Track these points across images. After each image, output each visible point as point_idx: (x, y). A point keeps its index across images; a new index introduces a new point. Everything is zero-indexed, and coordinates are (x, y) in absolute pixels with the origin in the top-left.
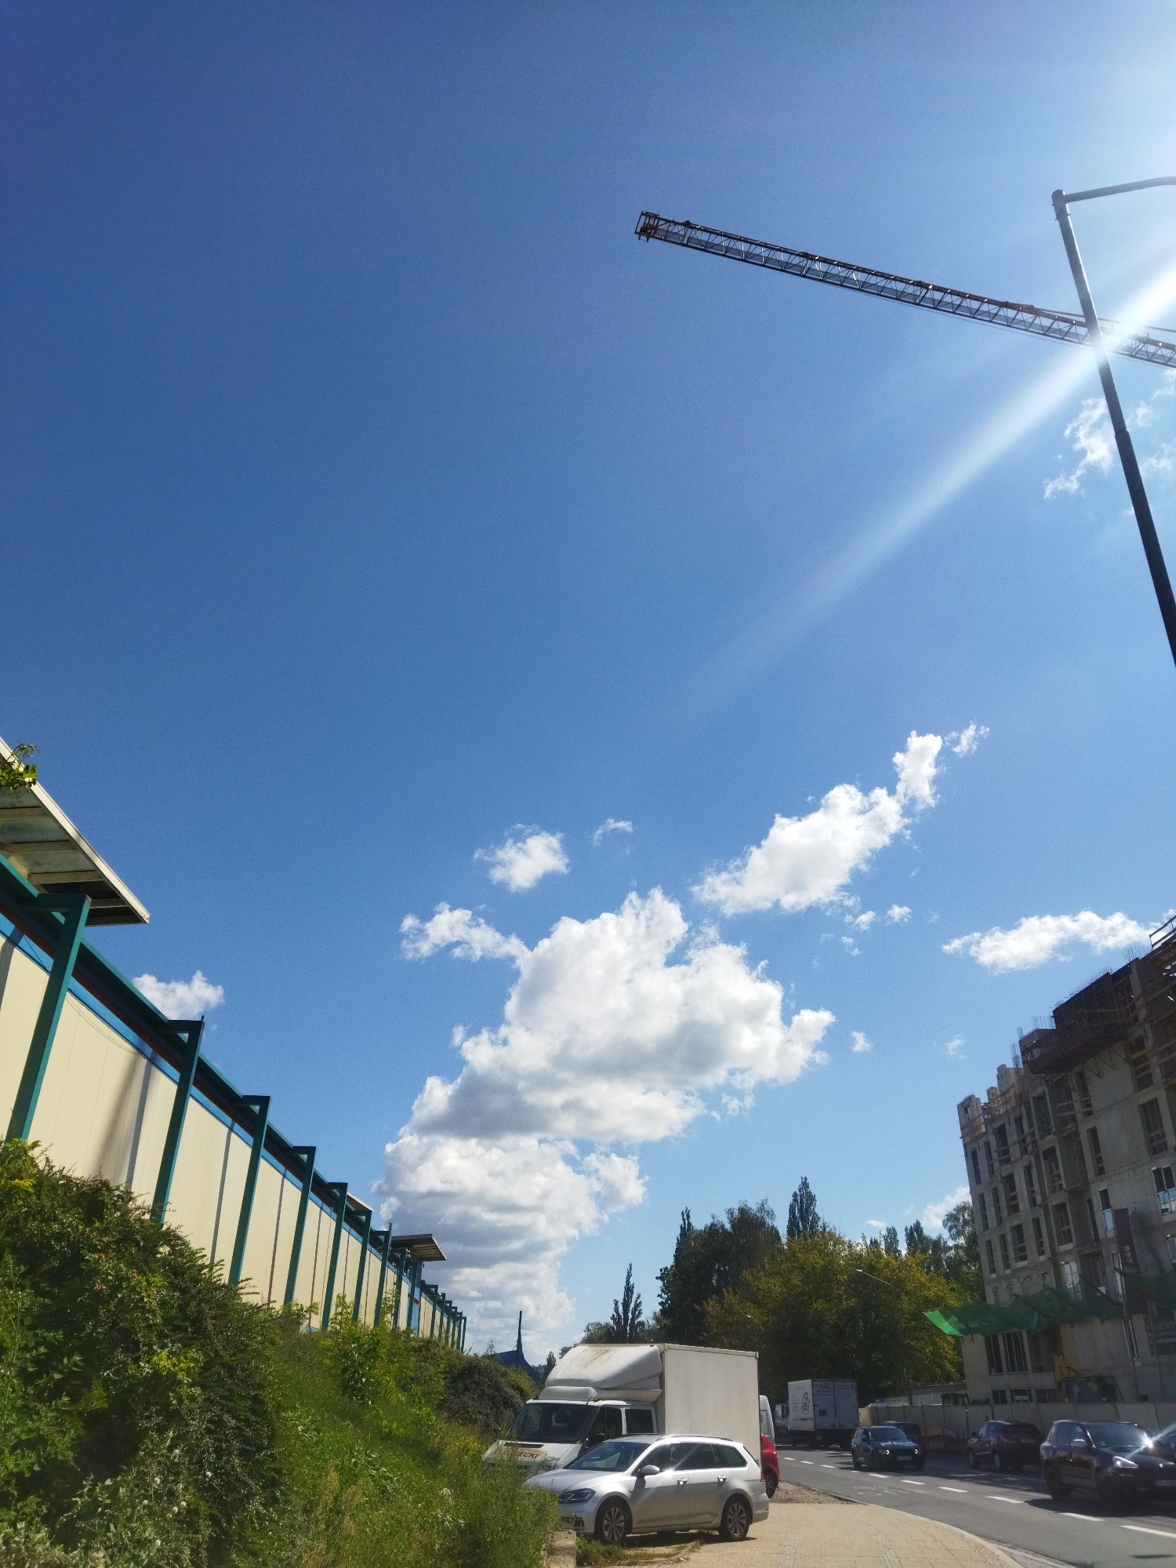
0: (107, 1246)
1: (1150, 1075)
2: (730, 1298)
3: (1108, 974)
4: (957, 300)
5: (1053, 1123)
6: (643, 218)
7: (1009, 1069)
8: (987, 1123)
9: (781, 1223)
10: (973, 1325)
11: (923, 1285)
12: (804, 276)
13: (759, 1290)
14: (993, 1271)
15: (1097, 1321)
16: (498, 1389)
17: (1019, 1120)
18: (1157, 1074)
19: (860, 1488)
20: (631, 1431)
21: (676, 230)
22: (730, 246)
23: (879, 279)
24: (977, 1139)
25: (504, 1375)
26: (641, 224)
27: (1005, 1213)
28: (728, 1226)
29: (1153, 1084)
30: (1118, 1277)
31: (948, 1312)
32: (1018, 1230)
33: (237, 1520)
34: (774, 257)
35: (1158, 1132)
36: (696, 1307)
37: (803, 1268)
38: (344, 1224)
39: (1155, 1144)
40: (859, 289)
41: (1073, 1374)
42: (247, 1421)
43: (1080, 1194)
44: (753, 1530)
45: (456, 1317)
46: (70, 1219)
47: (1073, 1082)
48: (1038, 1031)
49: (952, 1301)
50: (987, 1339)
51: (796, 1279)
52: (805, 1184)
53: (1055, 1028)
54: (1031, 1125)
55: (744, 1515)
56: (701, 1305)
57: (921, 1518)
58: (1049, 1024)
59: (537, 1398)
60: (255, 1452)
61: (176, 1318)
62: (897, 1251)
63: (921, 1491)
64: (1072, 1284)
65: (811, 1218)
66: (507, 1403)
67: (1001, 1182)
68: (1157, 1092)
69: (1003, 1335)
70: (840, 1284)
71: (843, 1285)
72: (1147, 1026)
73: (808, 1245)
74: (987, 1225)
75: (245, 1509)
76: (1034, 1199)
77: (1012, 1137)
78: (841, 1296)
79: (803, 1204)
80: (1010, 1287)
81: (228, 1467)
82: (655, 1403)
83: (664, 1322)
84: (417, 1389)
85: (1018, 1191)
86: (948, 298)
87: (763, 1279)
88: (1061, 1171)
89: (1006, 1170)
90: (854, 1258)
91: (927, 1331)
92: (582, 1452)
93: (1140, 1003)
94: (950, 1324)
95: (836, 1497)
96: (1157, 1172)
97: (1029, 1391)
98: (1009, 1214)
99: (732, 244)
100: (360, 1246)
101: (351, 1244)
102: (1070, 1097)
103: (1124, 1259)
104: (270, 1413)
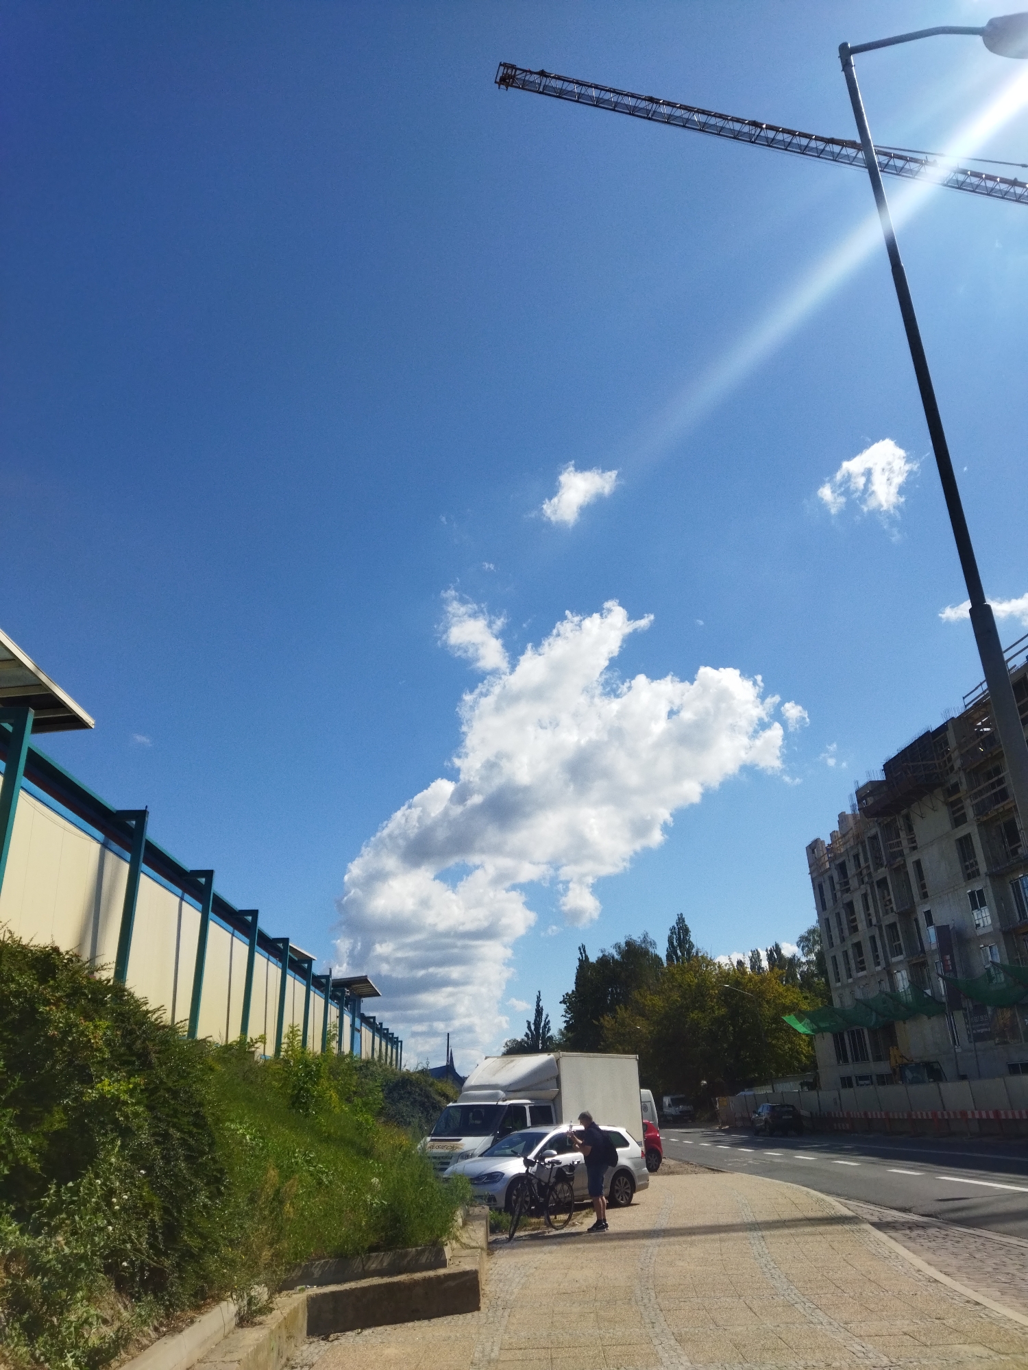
0: (59, 999)
1: (964, 815)
2: (622, 1013)
3: (928, 733)
4: (787, 138)
5: (884, 858)
6: (502, 68)
7: (847, 815)
8: (831, 860)
9: (661, 951)
10: (823, 1025)
11: (781, 994)
12: (650, 119)
13: (645, 1005)
14: (838, 980)
15: (925, 1018)
16: (428, 1096)
17: (856, 857)
18: (970, 813)
19: (730, 1160)
20: (534, 1124)
21: (532, 79)
22: (583, 92)
23: (718, 120)
24: (822, 874)
25: (432, 1085)
26: (500, 74)
27: (846, 932)
28: (617, 957)
29: (967, 822)
30: (941, 982)
31: (801, 1016)
32: (858, 946)
33: (185, 1210)
34: (622, 102)
35: (971, 861)
36: (594, 1021)
37: (680, 986)
38: (288, 971)
39: (969, 871)
40: (700, 130)
41: (905, 1061)
42: (190, 1134)
43: (908, 915)
44: (636, 1197)
45: (393, 1041)
46: (26, 980)
47: (900, 822)
48: (871, 783)
49: (805, 1006)
50: (835, 1036)
51: (675, 996)
52: (681, 920)
53: (885, 779)
54: (866, 860)
55: (629, 1186)
56: (599, 1021)
57: (777, 1181)
58: (879, 776)
59: (456, 1102)
60: (197, 1158)
61: (124, 1054)
62: (760, 968)
63: (778, 1161)
64: (903, 988)
65: (687, 946)
66: (436, 1107)
67: (843, 907)
68: (971, 828)
69: (848, 1032)
70: (711, 997)
71: (714, 998)
72: (962, 774)
73: (684, 968)
74: (832, 943)
75: (191, 1201)
76: (870, 920)
77: (851, 870)
78: (714, 1006)
79: (680, 935)
80: (852, 992)
81: (176, 1170)
82: (553, 1100)
83: (570, 1035)
84: (357, 1100)
85: (857, 915)
86: (780, 137)
87: (649, 997)
88: (892, 897)
89: (847, 898)
90: (724, 976)
91: (786, 1031)
92: (494, 1142)
93: (956, 754)
94: (803, 1025)
95: (708, 1168)
96: (972, 895)
97: (871, 1076)
98: (850, 934)
99: (584, 90)
100: (305, 988)
101: (296, 987)
102: (898, 836)
103: (945, 966)
104: (210, 1125)
